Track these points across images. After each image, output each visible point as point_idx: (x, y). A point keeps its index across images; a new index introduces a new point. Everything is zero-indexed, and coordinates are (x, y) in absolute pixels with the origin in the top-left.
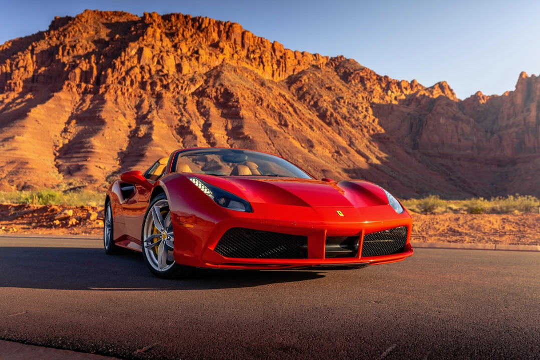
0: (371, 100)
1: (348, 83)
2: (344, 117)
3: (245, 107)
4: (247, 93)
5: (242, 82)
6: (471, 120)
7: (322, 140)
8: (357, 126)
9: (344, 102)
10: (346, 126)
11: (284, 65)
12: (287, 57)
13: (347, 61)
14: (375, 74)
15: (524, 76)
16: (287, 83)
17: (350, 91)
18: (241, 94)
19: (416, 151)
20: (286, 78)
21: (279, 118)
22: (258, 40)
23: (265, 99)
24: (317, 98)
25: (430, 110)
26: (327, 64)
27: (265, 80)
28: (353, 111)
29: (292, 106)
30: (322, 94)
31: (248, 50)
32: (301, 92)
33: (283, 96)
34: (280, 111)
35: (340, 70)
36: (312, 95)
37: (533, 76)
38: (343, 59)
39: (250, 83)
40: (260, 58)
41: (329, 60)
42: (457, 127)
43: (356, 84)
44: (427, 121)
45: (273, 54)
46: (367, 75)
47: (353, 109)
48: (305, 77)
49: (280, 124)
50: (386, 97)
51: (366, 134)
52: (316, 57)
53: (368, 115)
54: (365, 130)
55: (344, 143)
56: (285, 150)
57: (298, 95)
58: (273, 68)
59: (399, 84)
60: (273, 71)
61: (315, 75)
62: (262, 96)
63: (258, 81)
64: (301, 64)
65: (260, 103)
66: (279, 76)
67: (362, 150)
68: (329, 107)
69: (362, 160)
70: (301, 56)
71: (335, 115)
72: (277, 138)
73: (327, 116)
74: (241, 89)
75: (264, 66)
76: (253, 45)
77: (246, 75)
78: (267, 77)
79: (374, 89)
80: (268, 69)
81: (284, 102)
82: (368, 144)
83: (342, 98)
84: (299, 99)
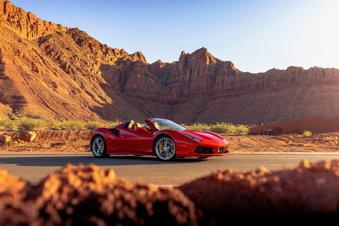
0: (96, 59)
1: (81, 47)
2: (78, 68)
3: (6, 56)
4: (7, 46)
5: (3, 37)
6: (155, 76)
7: (63, 83)
8: (86, 75)
9: (78, 59)
10: (79, 74)
11: (36, 29)
12: (39, 24)
13: (80, 32)
14: (98, 43)
15: (184, 54)
16: (39, 42)
17: (82, 52)
18: (3, 46)
19: (123, 93)
20: (37, 38)
21: (32, 66)
22: (17, 9)
23: (21, 52)
24: (59, 54)
25: (132, 69)
26: (67, 32)
27: (22, 38)
28: (84, 65)
29: (42, 58)
30: (63, 52)
31: (9, 15)
32: (48, 50)
33: (36, 51)
34: (33, 61)
35: (75, 37)
36: (56, 52)
37: (188, 53)
38: (77, 31)
39: (10, 39)
40: (18, 22)
41: (68, 30)
42: (147, 80)
43: (86, 48)
44: (130, 75)
45: (28, 20)
46: (93, 43)
47: (84, 63)
48: (51, 39)
49: (33, 70)
50: (105, 58)
51: (92, 81)
52: (59, 27)
53: (94, 69)
54: (91, 78)
55: (78, 86)
56: (36, 88)
57: (46, 51)
58: (27, 30)
59: (113, 50)
60: (28, 33)
61: (59, 39)
62: (20, 49)
63: (16, 38)
64: (49, 30)
65: (18, 54)
66: (32, 36)
67: (89, 91)
68: (67, 61)
69: (90, 97)
70: (49, 24)
71: (72, 66)
72: (30, 80)
73: (66, 67)
74: (3, 43)
75: (21, 28)
76: (13, 12)
77: (7, 33)
78: (23, 36)
79: (98, 52)
80: (24, 31)
81: (36, 55)
82: (93, 87)
83: (77, 56)
84: (47, 54)
